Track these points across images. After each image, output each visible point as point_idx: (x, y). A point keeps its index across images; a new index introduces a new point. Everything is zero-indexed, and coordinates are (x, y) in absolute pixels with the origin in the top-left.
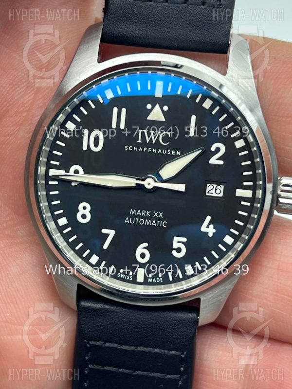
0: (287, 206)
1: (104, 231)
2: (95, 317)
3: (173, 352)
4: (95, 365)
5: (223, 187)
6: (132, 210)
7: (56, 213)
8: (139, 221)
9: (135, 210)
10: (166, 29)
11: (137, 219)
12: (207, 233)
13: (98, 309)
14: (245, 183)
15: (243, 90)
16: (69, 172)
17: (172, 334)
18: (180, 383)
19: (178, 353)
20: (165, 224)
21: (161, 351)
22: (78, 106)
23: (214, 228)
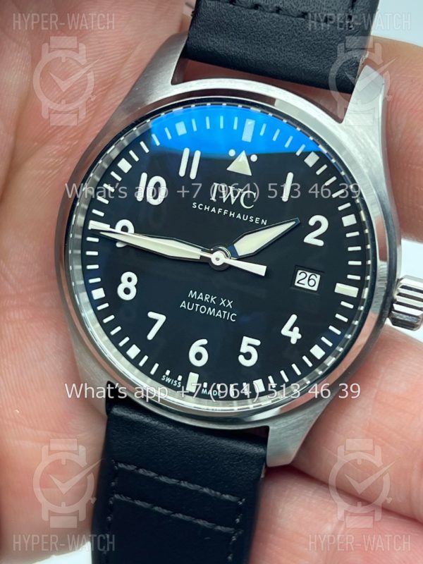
0: (405, 316)
1: (151, 315)
2: (128, 431)
3: (227, 497)
4: (122, 496)
5: (318, 277)
6: (191, 292)
7: (91, 281)
8: (199, 307)
9: (196, 293)
10: (272, 49)
11: (197, 305)
12: (289, 338)
14: (350, 277)
15: (362, 147)
16: (114, 228)
18: (234, 539)
19: (233, 499)
20: (233, 317)
21: (211, 492)
22: (138, 140)
23: (300, 333)
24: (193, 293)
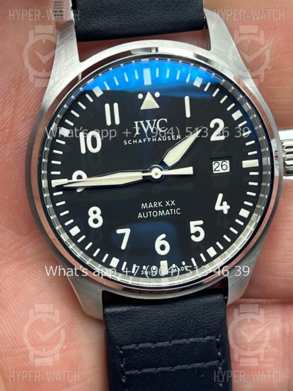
1: (119, 231)
2: (123, 321)
3: (208, 338)
4: (131, 371)
5: (228, 161)
6: (143, 204)
7: (66, 224)
8: (152, 213)
9: (146, 204)
10: (139, 15)
11: (150, 212)
12: (222, 211)
13: (125, 312)
14: (250, 154)
16: (71, 179)
17: (203, 319)
18: (220, 368)
19: (213, 338)
20: (179, 211)
21: (196, 340)
22: (69, 110)
23: (228, 204)
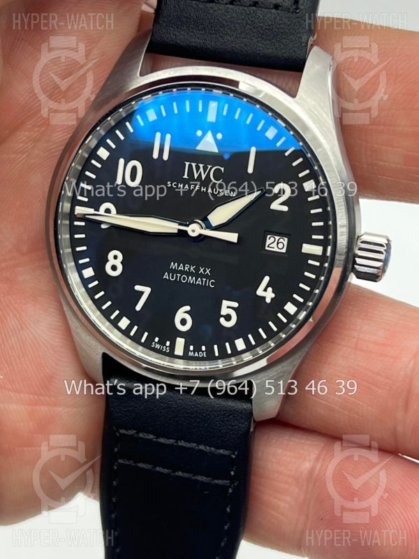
1: (138, 288)
3: (221, 451)
4: (125, 460)
5: (286, 239)
6: (172, 263)
7: (81, 262)
8: (180, 277)
9: (176, 264)
11: (179, 275)
12: (264, 298)
14: (314, 237)
16: (98, 211)
17: (220, 427)
18: (230, 491)
19: (227, 453)
20: (212, 284)
21: (206, 449)
22: (113, 129)
23: (273, 292)
24: (174, 264)
